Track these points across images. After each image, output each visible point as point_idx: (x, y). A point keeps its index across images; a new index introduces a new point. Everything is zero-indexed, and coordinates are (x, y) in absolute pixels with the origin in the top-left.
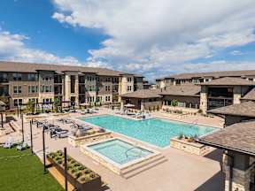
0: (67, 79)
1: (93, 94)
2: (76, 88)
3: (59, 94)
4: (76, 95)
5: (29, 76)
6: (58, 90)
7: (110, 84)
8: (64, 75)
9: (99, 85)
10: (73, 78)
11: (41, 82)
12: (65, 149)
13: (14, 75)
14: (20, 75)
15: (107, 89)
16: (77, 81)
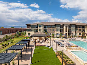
0: (65, 27)
1: (74, 32)
2: (68, 30)
3: (62, 32)
4: (67, 32)
5: (53, 26)
6: (61, 31)
7: (81, 29)
8: (64, 26)
9: (76, 29)
10: (66, 27)
11: (56, 28)
12: (63, 51)
13: (49, 26)
14: (50, 26)
15: (80, 31)
16: (68, 27)
